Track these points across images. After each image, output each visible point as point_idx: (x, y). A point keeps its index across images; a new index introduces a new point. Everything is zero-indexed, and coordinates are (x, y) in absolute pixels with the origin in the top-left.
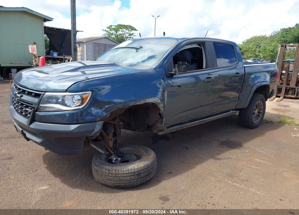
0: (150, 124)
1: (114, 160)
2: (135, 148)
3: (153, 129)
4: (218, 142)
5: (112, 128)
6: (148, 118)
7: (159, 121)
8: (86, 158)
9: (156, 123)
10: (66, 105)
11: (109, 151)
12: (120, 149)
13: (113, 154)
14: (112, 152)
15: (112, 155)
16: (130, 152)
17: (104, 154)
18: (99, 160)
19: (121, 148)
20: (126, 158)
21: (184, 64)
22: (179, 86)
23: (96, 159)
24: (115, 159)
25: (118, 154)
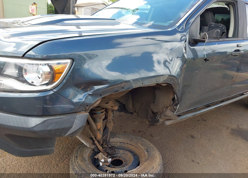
0: (155, 111)
1: (102, 162)
2: (131, 141)
3: (159, 117)
4: (228, 129)
5: (102, 112)
6: (154, 103)
7: (169, 108)
8: (67, 142)
9: (164, 110)
10: (25, 81)
11: (96, 144)
12: (112, 140)
13: (101, 150)
14: (100, 148)
15: (99, 152)
16: (125, 146)
17: (88, 147)
18: (79, 162)
19: (113, 138)
20: (119, 155)
21: (218, 27)
22: (206, 60)
23: (77, 157)
24: (103, 160)
25: (107, 151)
